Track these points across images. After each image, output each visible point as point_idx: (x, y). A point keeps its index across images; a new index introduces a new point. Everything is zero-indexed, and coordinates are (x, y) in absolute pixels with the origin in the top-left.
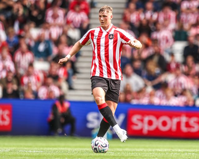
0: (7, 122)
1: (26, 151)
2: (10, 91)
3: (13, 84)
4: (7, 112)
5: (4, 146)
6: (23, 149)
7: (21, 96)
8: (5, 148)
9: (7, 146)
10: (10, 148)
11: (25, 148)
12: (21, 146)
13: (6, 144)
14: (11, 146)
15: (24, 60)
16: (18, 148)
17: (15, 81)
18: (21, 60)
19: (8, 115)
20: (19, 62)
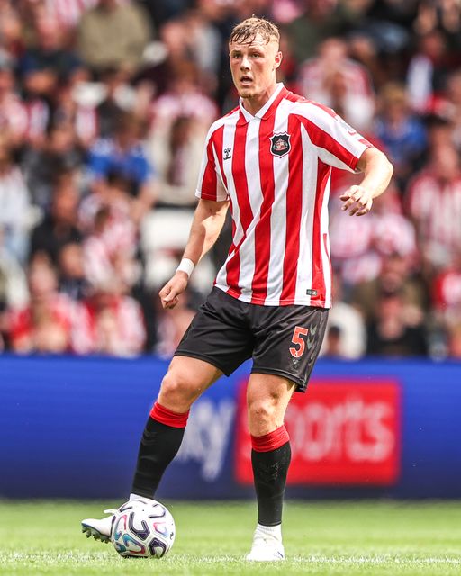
0: (380, 450)
1: (454, 561)
2: (391, 328)
3: (402, 304)
4: (379, 411)
5: (369, 541)
6: (442, 551)
7: (438, 348)
8: (372, 548)
9: (380, 542)
10: (390, 548)
11: (451, 550)
12: (434, 541)
13: (377, 533)
14: (393, 542)
15: (447, 213)
16: (423, 549)
17: (412, 291)
18: (437, 209)
19: (386, 422)
20: (429, 220)
